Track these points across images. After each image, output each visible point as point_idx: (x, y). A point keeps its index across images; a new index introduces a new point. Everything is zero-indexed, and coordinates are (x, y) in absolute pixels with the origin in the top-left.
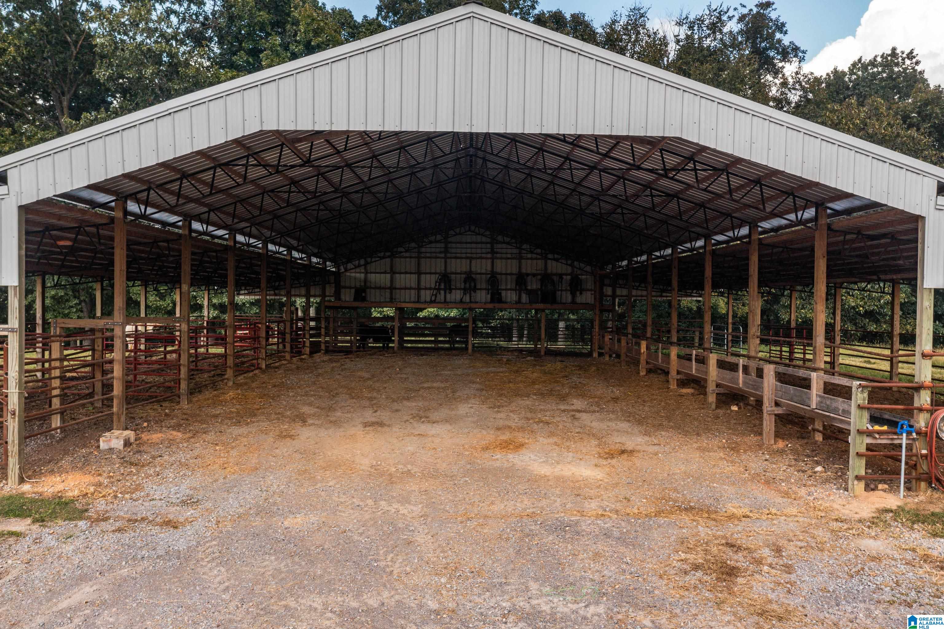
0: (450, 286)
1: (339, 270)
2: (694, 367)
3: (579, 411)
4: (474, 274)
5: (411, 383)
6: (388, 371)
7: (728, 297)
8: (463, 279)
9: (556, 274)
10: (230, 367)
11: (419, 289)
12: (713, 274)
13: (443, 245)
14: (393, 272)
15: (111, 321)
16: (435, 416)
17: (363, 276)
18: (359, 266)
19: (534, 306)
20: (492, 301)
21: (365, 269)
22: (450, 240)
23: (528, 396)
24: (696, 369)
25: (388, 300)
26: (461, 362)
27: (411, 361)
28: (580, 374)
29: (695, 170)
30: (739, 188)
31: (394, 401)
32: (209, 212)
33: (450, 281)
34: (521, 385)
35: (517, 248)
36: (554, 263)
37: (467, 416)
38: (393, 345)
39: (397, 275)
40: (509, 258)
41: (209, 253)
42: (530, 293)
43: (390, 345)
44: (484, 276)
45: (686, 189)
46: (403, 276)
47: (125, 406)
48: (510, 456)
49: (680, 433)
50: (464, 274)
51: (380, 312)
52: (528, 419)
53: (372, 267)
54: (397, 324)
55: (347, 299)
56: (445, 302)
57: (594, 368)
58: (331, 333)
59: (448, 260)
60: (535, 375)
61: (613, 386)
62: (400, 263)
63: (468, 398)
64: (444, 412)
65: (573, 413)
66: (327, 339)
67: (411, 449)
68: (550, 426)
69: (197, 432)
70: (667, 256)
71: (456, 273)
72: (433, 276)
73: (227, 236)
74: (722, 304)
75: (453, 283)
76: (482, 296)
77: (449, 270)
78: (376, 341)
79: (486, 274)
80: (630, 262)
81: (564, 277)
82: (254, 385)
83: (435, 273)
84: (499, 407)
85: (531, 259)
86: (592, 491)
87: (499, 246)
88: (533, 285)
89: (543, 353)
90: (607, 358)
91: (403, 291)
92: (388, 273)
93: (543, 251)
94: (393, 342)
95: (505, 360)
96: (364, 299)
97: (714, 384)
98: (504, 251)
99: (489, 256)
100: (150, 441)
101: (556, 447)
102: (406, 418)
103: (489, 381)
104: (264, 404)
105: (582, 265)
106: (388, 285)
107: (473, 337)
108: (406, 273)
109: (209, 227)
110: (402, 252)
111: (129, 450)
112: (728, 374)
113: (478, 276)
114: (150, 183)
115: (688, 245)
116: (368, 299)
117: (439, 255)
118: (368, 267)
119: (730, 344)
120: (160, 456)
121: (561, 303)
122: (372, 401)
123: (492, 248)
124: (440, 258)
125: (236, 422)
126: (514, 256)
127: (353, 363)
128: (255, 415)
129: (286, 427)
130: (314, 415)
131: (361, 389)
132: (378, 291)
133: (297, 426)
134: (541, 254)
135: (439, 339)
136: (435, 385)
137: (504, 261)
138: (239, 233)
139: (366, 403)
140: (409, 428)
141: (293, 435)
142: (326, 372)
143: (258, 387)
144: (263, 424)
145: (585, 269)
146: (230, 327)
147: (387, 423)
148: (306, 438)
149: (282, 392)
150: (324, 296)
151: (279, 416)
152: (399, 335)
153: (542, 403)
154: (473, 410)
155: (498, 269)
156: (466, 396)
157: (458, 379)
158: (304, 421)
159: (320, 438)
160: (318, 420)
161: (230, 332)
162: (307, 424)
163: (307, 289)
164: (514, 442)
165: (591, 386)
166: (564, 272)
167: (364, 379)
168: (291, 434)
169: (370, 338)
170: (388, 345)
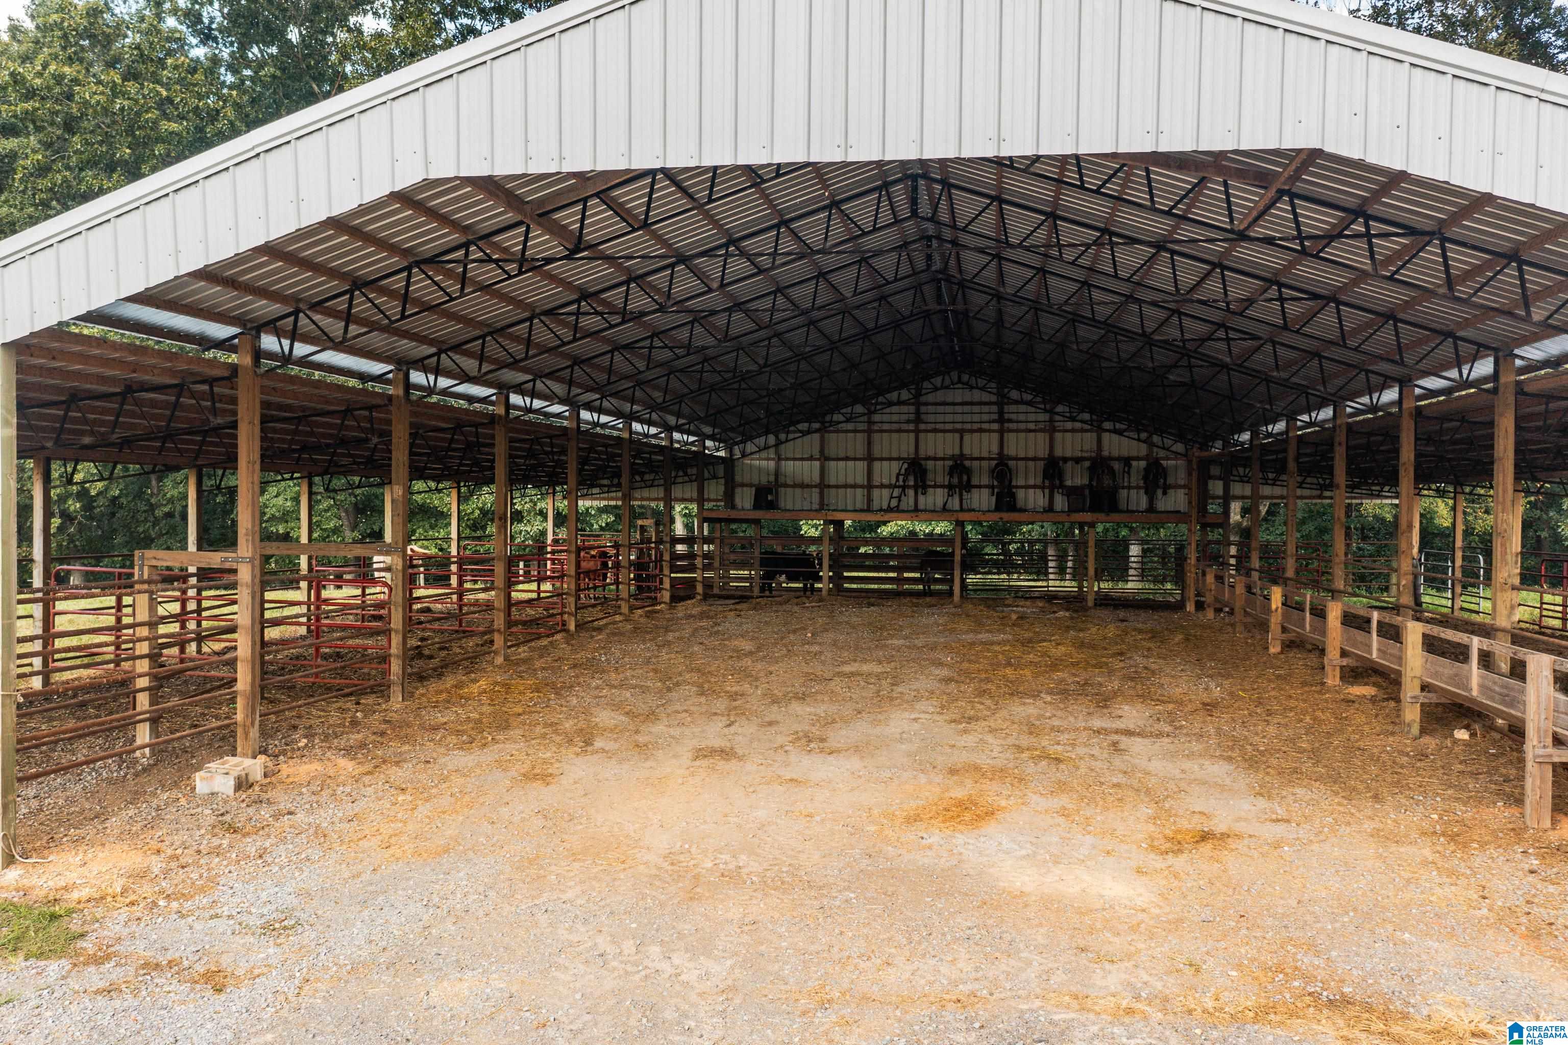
0: (924, 481)
1: (731, 454)
2: (1375, 645)
3: (1129, 733)
4: (967, 459)
5: (823, 663)
6: (792, 637)
7: (1455, 498)
8: (947, 469)
9: (1119, 459)
10: (499, 631)
11: (870, 487)
13: (912, 409)
14: (824, 458)
15: (233, 555)
16: (840, 736)
17: (772, 464)
18: (766, 448)
19: (1079, 517)
20: (998, 508)
21: (777, 453)
22: (924, 398)
23: (1036, 695)
24: (1379, 650)
25: (816, 506)
26: (932, 620)
27: (843, 619)
28: (1149, 649)
29: (1368, 235)
30: (1468, 275)
31: (775, 701)
32: (438, 354)
33: (924, 471)
34: (1028, 672)
35: (1046, 411)
36: (1115, 437)
37: (901, 741)
38: (820, 586)
39: (832, 464)
40: (1031, 431)
41: (464, 429)
42: (1072, 493)
43: (816, 585)
44: (985, 464)
45: (1355, 282)
46: (841, 464)
47: (258, 708)
48: (960, 839)
49: (1336, 794)
50: (949, 459)
52: (1019, 749)
53: (787, 449)
54: (826, 549)
55: (745, 505)
56: (916, 509)
57: (1179, 637)
58: (717, 564)
59: (922, 435)
60: (1062, 649)
61: (1211, 676)
62: (838, 442)
63: (917, 698)
64: (860, 730)
65: (1116, 737)
66: (710, 574)
67: (761, 814)
68: (1062, 767)
69: (384, 762)
70: (1325, 421)
71: (935, 459)
72: (894, 463)
73: (494, 398)
74: (1442, 511)
75: (930, 476)
76: (982, 499)
77: (922, 454)
78: (791, 579)
79: (990, 459)
80: (1255, 434)
81: (1134, 463)
82: (538, 664)
83: (898, 459)
84: (970, 719)
85: (1073, 431)
86: (1116, 940)
87: (1013, 408)
88: (1076, 478)
89: (1090, 603)
90: (1210, 614)
91: (841, 491)
92: (816, 459)
93: (1094, 417)
94: (819, 579)
95: (1014, 617)
96: (772, 506)
97: (1417, 684)
98: (1022, 417)
99: (995, 426)
100: (291, 780)
101: (1061, 820)
102: (780, 740)
103: (970, 661)
104: (535, 705)
105: (1168, 442)
106: (816, 479)
107: (963, 571)
108: (847, 459)
109: (440, 379)
110: (839, 423)
111: (244, 796)
112: (1446, 666)
113: (976, 464)
114: (299, 300)
115: (1365, 400)
116: (782, 505)
117: (905, 427)
118: (782, 447)
119: (1458, 589)
120: (290, 813)
121: (1128, 511)
122: (735, 700)
123: (1001, 413)
124: (908, 431)
125: (464, 743)
126: (1041, 426)
127: (738, 620)
128: (507, 727)
129: (548, 755)
130: (612, 731)
131: (724, 676)
132: (798, 491)
133: (569, 753)
134: (1091, 422)
135: (906, 575)
136: (865, 668)
137: (1022, 435)
138: (515, 392)
139: (721, 705)
140: (777, 765)
141: (551, 775)
142: (680, 638)
143: (544, 668)
144: (510, 747)
145: (1174, 448)
146: (499, 559)
147: (740, 752)
148: (571, 781)
149: (581, 680)
150: (701, 501)
151: (548, 730)
152: (831, 568)
153: (1059, 713)
154: (916, 726)
155: (1011, 449)
156: (913, 694)
157: (913, 656)
158: (588, 743)
159: (599, 781)
160: (615, 740)
161: (499, 569)
162: (589, 748)
163: (666, 490)
164: (976, 805)
165: (1167, 675)
166: (1134, 453)
167: (740, 654)
168: (550, 771)
169: (781, 573)
170: (812, 585)
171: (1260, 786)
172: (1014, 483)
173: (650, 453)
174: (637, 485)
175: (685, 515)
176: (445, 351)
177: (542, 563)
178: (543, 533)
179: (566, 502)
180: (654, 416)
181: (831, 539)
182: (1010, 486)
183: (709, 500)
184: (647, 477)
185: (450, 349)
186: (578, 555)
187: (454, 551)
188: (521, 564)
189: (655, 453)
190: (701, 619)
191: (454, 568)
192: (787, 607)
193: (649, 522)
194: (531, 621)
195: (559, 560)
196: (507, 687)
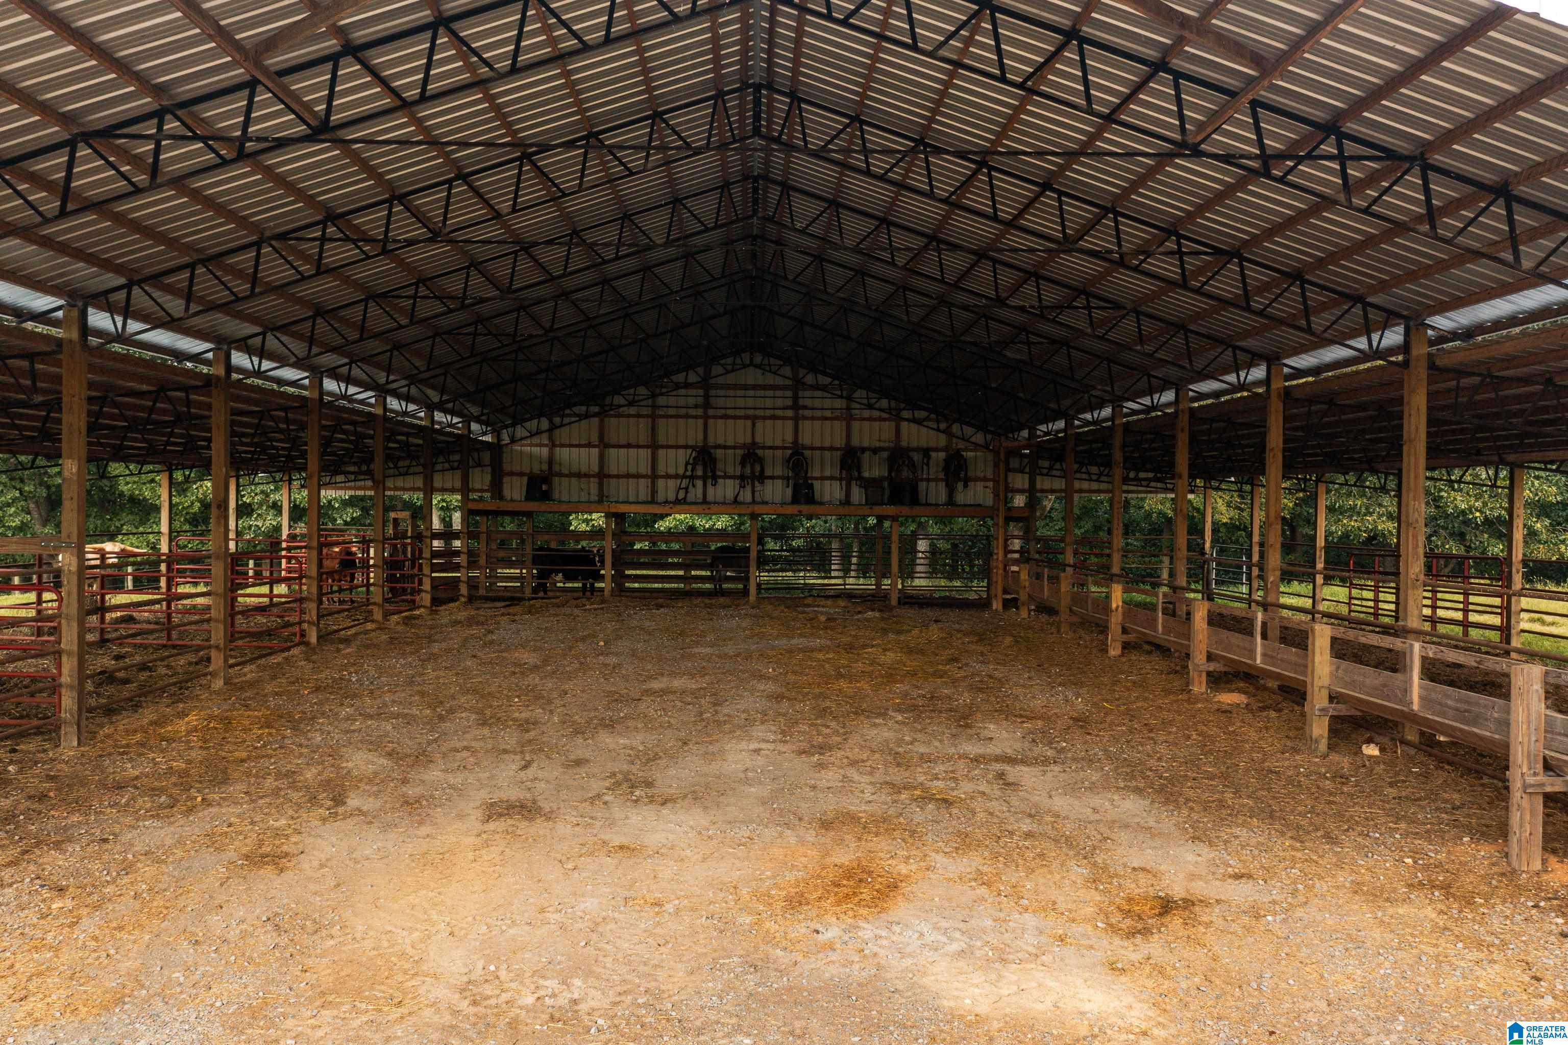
0: (713, 472)
1: (499, 439)
2: (1259, 650)
3: (1010, 761)
4: (760, 448)
5: (625, 678)
6: (581, 646)
8: (739, 459)
9: (917, 449)
10: (217, 647)
11: (654, 477)
12: (1285, 441)
13: (700, 392)
14: (604, 444)
16: (667, 780)
17: (545, 451)
18: (539, 432)
19: (879, 510)
20: (795, 500)
21: (551, 439)
22: (712, 381)
23: (884, 714)
24: (1264, 655)
25: (594, 497)
26: (734, 623)
27: (634, 623)
28: (983, 654)
31: (578, 731)
32: (128, 287)
33: (714, 461)
34: (864, 685)
35: (842, 397)
36: (914, 427)
37: (747, 781)
38: (602, 585)
39: (613, 452)
40: (827, 419)
41: (170, 393)
42: (868, 484)
43: (597, 585)
44: (779, 453)
46: (622, 451)
49: (1283, 834)
50: (740, 448)
51: (587, 521)
52: (894, 788)
53: (562, 435)
54: (609, 545)
55: (516, 496)
56: (705, 501)
57: (1006, 639)
58: (482, 561)
59: (711, 421)
60: (891, 655)
61: (1065, 685)
62: (618, 428)
63: (750, 722)
64: (692, 767)
65: (998, 766)
66: (475, 573)
67: (590, 904)
68: (955, 811)
69: (38, 843)
70: (1166, 405)
71: (725, 447)
72: (681, 452)
73: (210, 355)
75: (720, 465)
76: (776, 491)
77: (711, 441)
78: (568, 577)
79: (784, 448)
81: (933, 454)
82: (269, 688)
83: (686, 447)
84: (822, 749)
85: (870, 419)
87: (808, 393)
88: (874, 469)
89: (894, 602)
90: (1023, 612)
91: (623, 481)
92: (594, 446)
93: (893, 405)
94: (602, 578)
95: (823, 618)
96: (546, 496)
97: (1325, 693)
98: (817, 403)
99: (790, 413)
102: (597, 786)
103: (794, 673)
105: (969, 431)
106: (595, 468)
107: (758, 568)
108: (628, 446)
109: (129, 322)
110: (620, 406)
112: (1370, 676)
113: (768, 453)
115: (1231, 378)
116: (556, 495)
117: (692, 412)
118: (557, 432)
121: (927, 504)
122: (527, 731)
123: (796, 398)
124: (696, 417)
125: (161, 807)
126: (838, 413)
127: (513, 626)
128: (225, 781)
129: (283, 822)
130: (370, 781)
131: (509, 698)
132: (574, 480)
133: (312, 818)
134: (889, 410)
135: (693, 573)
136: (677, 683)
137: (818, 423)
138: (239, 349)
139: (510, 738)
140: (599, 824)
141: (286, 855)
142: (448, 651)
143: (277, 694)
144: (230, 812)
145: (973, 439)
146: (218, 558)
147: (546, 806)
148: (316, 863)
149: (327, 708)
150: (465, 490)
151: (283, 783)
152: (614, 566)
153: (919, 736)
154: (760, 761)
155: (806, 439)
156: (743, 716)
157: (727, 666)
158: (339, 801)
159: (357, 862)
160: (376, 795)
161: (218, 569)
162: (341, 810)
163: (426, 478)
164: (870, 873)
165: (1016, 684)
166: (932, 444)
167: (524, 670)
168: (285, 848)
169: (557, 572)
170: (592, 585)
171: (1192, 827)
172: (809, 475)
173: (408, 435)
174: (391, 472)
175: (442, 508)
176: (139, 283)
177: (275, 563)
178: (278, 529)
179: (305, 493)
180: (414, 391)
181: (613, 534)
182: (806, 478)
183: (474, 491)
184: (401, 464)
185: (146, 280)
186: (320, 553)
187: (164, 548)
188: (251, 563)
189: (415, 436)
190: (470, 626)
191: (163, 567)
192: (567, 610)
193: (404, 515)
194: (262, 633)
195: (296, 558)
196: (227, 722)
